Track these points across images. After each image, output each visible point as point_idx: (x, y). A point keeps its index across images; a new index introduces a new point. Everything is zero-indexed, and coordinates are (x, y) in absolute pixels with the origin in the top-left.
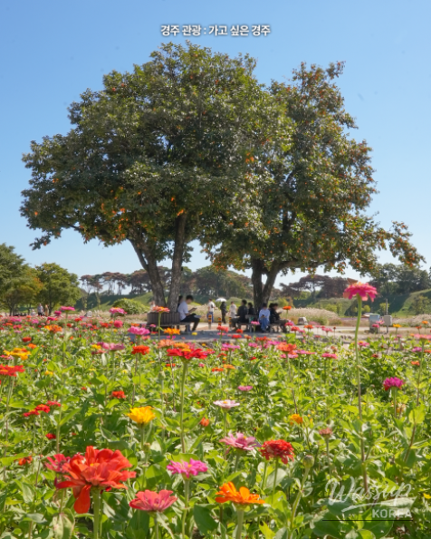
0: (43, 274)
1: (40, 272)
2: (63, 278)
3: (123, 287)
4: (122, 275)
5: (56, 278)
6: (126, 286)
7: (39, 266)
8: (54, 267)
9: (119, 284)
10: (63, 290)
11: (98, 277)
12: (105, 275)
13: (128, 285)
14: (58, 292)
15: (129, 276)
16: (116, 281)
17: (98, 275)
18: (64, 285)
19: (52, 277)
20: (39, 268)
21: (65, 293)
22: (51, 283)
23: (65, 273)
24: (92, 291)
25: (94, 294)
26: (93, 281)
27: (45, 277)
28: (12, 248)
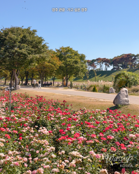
0: (61, 55)
1: (59, 54)
2: (75, 57)
3: (108, 66)
4: (107, 59)
5: (70, 57)
6: (110, 66)
7: (58, 49)
8: (68, 50)
9: (106, 64)
10: (76, 65)
11: (93, 61)
12: (97, 60)
13: (111, 65)
14: (72, 68)
15: (112, 60)
16: (104, 63)
17: (93, 60)
18: (76, 62)
19: (68, 57)
20: (58, 51)
21: (77, 68)
22: (67, 61)
23: (76, 54)
24: (91, 69)
25: (92, 70)
26: (92, 63)
27: (62, 57)
28: (35, 31)
